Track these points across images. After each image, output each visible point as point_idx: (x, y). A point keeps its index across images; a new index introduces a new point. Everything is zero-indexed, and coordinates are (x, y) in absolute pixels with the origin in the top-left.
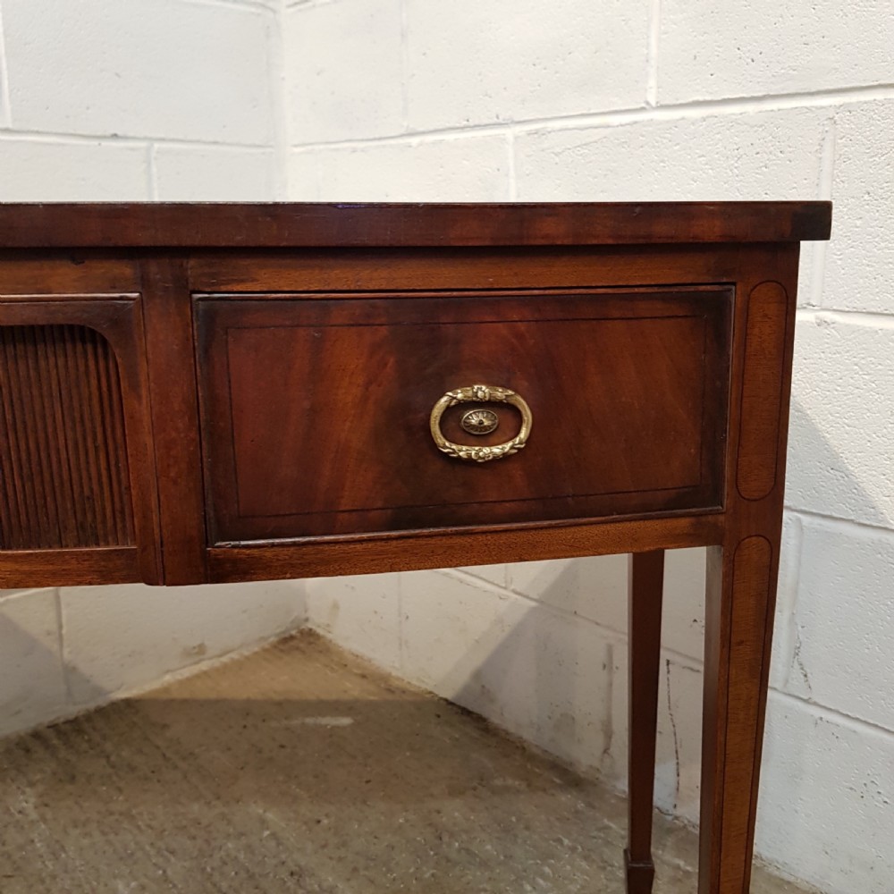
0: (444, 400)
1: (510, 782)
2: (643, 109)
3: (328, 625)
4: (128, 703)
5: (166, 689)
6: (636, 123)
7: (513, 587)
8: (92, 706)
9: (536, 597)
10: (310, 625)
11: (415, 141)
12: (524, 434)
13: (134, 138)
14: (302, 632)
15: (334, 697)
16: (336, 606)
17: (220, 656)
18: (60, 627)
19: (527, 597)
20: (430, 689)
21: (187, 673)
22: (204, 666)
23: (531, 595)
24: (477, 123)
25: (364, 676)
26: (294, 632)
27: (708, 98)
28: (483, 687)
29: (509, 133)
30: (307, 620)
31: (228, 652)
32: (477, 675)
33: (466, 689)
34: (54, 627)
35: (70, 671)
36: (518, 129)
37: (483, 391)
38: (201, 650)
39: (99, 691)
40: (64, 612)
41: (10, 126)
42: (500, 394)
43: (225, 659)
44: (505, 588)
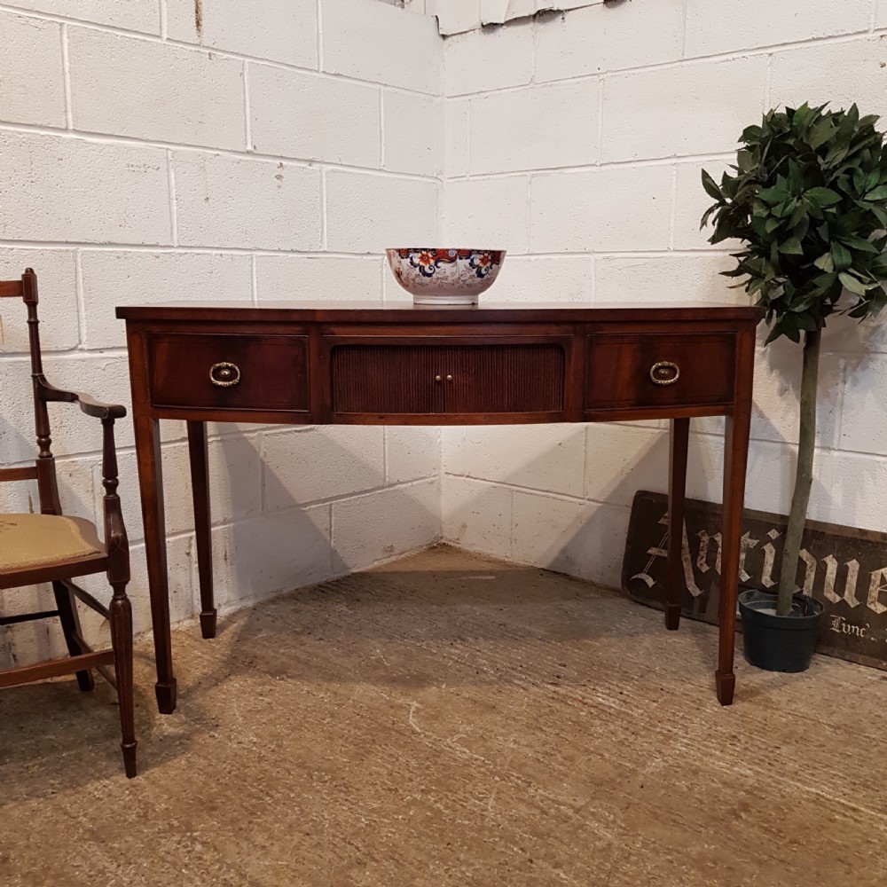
0: (654, 367)
1: (592, 595)
2: (666, 251)
3: (458, 539)
4: (362, 575)
5: (379, 568)
6: (662, 257)
7: (588, 497)
8: (342, 575)
9: (602, 500)
10: (443, 541)
11: (533, 258)
12: (677, 376)
13: (376, 254)
14: (439, 544)
15: (478, 569)
16: (464, 526)
17: (400, 554)
18: (331, 527)
19: (597, 502)
20: (531, 565)
21: (386, 561)
22: (393, 559)
23: (600, 500)
24: (573, 251)
25: (489, 562)
26: (435, 545)
27: (700, 248)
28: (567, 557)
29: (591, 257)
30: (442, 538)
31: (405, 552)
32: (563, 551)
33: (557, 560)
34: (329, 527)
35: (334, 552)
36: (597, 256)
37: (666, 363)
38: (391, 549)
39: (345, 567)
40: (333, 518)
41: (326, 249)
42: (671, 364)
43: (403, 556)
44: (583, 499)
